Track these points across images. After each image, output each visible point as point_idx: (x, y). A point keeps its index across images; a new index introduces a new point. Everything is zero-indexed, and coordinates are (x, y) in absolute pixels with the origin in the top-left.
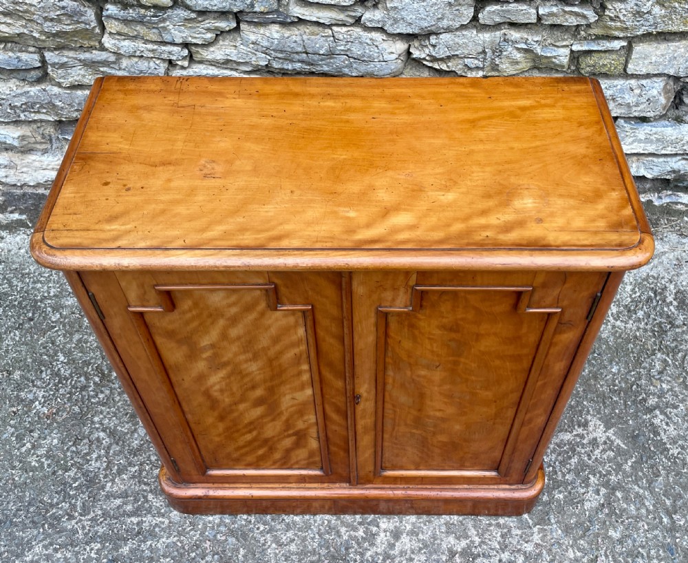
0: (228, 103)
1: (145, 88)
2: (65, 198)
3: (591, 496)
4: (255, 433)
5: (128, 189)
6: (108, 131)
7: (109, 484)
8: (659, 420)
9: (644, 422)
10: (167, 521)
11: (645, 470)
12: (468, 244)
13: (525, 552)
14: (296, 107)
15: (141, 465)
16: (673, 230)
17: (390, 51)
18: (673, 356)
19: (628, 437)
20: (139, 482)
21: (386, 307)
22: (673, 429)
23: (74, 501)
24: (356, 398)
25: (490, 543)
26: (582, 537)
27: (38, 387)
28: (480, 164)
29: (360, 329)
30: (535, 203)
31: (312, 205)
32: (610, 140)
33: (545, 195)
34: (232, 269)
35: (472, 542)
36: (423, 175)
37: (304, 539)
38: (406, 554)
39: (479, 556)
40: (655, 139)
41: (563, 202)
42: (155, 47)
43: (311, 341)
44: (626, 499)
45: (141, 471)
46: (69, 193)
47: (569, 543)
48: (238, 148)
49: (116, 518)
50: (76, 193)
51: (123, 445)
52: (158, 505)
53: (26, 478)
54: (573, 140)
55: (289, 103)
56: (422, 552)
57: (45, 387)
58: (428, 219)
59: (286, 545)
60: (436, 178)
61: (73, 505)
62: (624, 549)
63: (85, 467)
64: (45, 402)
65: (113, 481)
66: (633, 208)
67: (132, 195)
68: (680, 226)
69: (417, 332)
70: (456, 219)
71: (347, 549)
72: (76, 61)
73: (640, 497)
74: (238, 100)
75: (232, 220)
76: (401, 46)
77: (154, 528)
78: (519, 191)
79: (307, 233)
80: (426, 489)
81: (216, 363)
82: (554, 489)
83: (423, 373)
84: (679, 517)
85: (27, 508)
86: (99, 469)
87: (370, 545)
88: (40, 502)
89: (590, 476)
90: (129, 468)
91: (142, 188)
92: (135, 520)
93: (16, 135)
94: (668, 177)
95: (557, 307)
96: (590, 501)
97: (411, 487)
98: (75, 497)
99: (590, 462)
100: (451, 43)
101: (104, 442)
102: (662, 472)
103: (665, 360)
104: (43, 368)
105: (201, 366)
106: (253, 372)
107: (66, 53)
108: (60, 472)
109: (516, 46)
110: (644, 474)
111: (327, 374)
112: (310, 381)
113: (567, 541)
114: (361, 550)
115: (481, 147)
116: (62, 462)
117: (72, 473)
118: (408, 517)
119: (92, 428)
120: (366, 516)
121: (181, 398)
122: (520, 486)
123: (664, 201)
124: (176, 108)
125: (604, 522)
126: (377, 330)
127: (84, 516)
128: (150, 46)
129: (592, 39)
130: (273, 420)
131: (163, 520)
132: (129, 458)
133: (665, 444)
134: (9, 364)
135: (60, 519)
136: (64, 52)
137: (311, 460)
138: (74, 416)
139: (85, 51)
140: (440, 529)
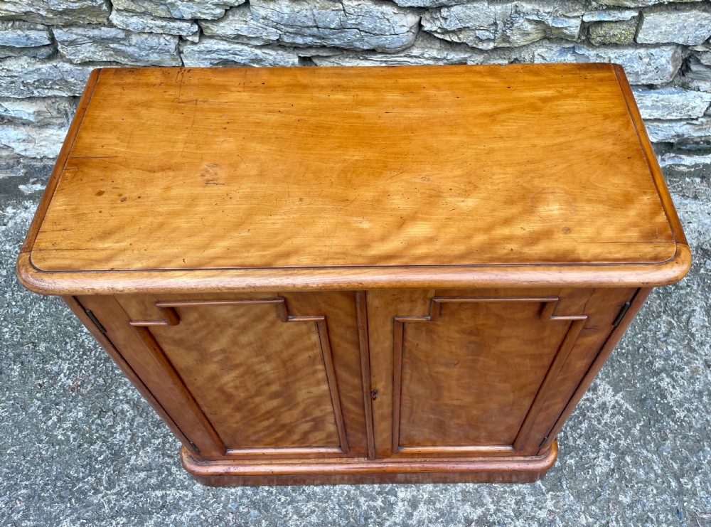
0: (233, 97)
1: (144, 81)
2: (54, 211)
3: (602, 461)
4: (272, 420)
5: (124, 200)
6: (104, 131)
7: (134, 457)
8: (666, 383)
9: (651, 385)
10: (190, 494)
11: (653, 434)
12: (492, 259)
13: (539, 519)
14: (304, 101)
15: (164, 437)
16: (675, 191)
17: (401, 24)
18: (678, 318)
19: (636, 401)
20: (163, 454)
21: (402, 317)
22: (679, 392)
23: (99, 475)
24: (373, 394)
25: (504, 510)
26: (593, 503)
27: (63, 359)
28: (500, 165)
29: (376, 336)
30: (561, 209)
31: (323, 215)
32: (638, 134)
33: (571, 200)
34: (236, 291)
35: (488, 510)
36: (441, 178)
37: (324, 510)
38: (424, 523)
39: (495, 524)
40: (661, 106)
41: (591, 209)
42: (164, 23)
43: (325, 347)
44: (635, 463)
45: (164, 443)
46: (59, 206)
47: (581, 509)
48: (242, 149)
49: (141, 492)
50: (67, 205)
51: (147, 416)
52: (181, 477)
53: (53, 452)
54: (599, 136)
55: (296, 97)
56: (440, 521)
57: (70, 360)
58: (447, 230)
59: (307, 517)
60: (454, 182)
61: (99, 479)
62: (634, 514)
63: (109, 440)
64: (70, 374)
65: (137, 454)
66: (666, 213)
67: (128, 207)
68: (682, 187)
69: (435, 336)
70: (478, 230)
71: (366, 519)
72: (86, 38)
73: (649, 461)
74: (243, 94)
75: (236, 234)
76: (412, 19)
77: (178, 501)
78: (544, 196)
79: (318, 248)
80: (443, 462)
81: (227, 365)
82: (565, 454)
83: (442, 369)
84: (686, 480)
85: (54, 483)
86: (124, 442)
87: (389, 515)
88: (67, 476)
89: (600, 441)
90: (153, 441)
91: (139, 197)
92: (159, 493)
93: (31, 111)
94: (672, 141)
95: (583, 315)
96: (601, 466)
97: (428, 460)
98: (101, 470)
99: (600, 426)
100: (462, 15)
101: (128, 414)
102: (669, 435)
103: (671, 322)
104: (68, 340)
105: (213, 368)
106: (266, 371)
107: (75, 30)
108: (86, 446)
109: (527, 17)
110: (652, 438)
111: (343, 374)
112: (326, 379)
113: (579, 507)
114: (380, 520)
115: (501, 144)
116: (87, 435)
117: (97, 447)
118: (425, 486)
119: (116, 400)
120: (384, 485)
121: (195, 395)
122: (534, 458)
123: (667, 163)
124: (176, 104)
125: (615, 488)
126: (394, 336)
127: (110, 490)
128: (159, 23)
129: (603, 10)
130: (290, 409)
131: (187, 493)
132: (153, 431)
133: (672, 407)
134: (34, 336)
135: (86, 493)
136: (73, 29)
137: (330, 440)
138: (98, 389)
139: (93, 28)
140: (456, 497)
